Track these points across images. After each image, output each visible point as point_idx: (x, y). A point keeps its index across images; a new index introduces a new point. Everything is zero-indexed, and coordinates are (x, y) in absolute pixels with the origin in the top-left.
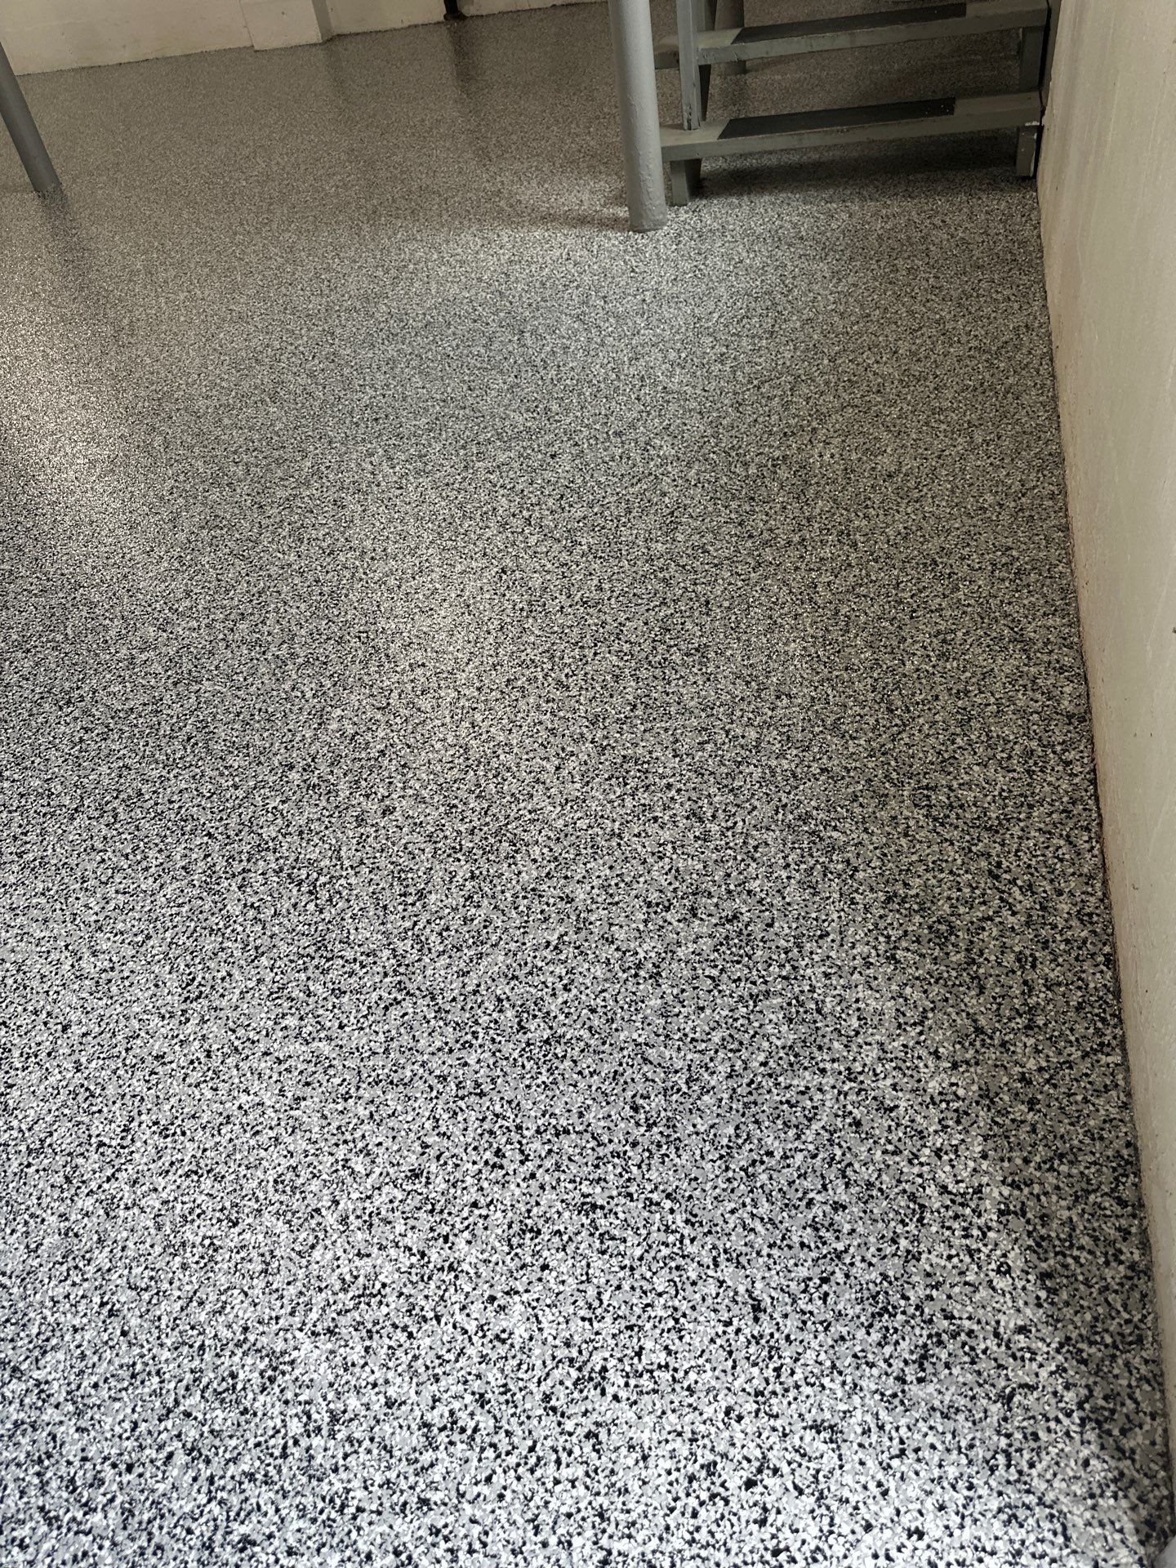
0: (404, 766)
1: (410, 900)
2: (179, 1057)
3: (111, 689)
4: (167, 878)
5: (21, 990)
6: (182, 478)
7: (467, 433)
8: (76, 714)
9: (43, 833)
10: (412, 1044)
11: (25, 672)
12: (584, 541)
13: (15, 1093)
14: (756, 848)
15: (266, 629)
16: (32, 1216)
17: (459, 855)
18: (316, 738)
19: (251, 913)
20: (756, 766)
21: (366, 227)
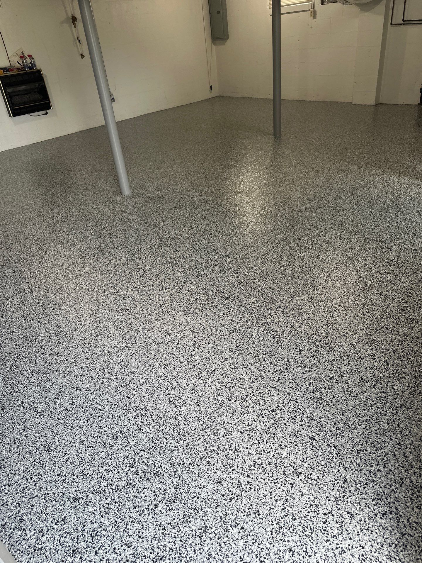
0: (309, 318)
1: (297, 350)
2: (230, 360)
3: (245, 273)
4: (242, 321)
5: (202, 332)
6: (282, 226)
7: (367, 236)
8: (235, 276)
9: (219, 300)
10: (284, 383)
11: (227, 262)
12: (389, 277)
13: (194, 352)
14: (401, 378)
15: (288, 271)
16: (189, 378)
17: (314, 345)
18: (289, 302)
19: (258, 337)
20: (413, 357)
21: (363, 167)
